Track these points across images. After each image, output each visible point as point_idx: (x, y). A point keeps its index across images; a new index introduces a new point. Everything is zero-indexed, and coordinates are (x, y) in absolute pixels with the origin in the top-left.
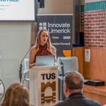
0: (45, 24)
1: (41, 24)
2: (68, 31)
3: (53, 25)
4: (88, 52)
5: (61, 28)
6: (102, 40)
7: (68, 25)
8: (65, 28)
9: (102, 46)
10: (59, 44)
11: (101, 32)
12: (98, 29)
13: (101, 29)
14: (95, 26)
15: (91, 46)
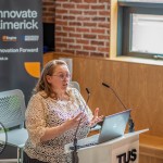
2: (34, 25)
6: (102, 43)
8: (28, 20)
9: (101, 55)
10: (16, 51)
11: (98, 28)
12: (91, 22)
13: (98, 22)
14: (83, 15)
15: (73, 52)
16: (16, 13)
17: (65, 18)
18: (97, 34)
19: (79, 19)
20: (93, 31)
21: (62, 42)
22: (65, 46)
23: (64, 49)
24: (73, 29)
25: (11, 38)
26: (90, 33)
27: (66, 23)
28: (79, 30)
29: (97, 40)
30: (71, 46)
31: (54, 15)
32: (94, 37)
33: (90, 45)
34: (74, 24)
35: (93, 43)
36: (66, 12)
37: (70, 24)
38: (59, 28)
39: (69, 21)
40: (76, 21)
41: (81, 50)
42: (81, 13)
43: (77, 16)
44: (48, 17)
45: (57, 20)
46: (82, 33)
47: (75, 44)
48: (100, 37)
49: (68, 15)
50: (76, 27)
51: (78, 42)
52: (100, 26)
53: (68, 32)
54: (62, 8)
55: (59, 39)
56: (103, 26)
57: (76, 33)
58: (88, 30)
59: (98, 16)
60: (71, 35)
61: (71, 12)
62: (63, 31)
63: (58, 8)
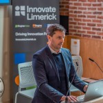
0: (23, 8)
1: (17, 8)
2: (54, 17)
3: (33, 10)
4: (76, 43)
5: (45, 14)
6: (99, 30)
7: (54, 10)
9: (99, 37)
10: (42, 34)
11: (97, 19)
12: (92, 15)
13: (97, 15)
14: (87, 11)
15: (80, 35)
16: (42, 9)
17: (75, 12)
18: (96, 23)
19: (84, 13)
20: (94, 21)
21: (73, 29)
22: (75, 31)
23: (74, 33)
24: (80, 20)
25: (38, 26)
26: (92, 23)
27: (76, 16)
28: (84, 20)
29: (96, 27)
30: (79, 31)
31: (68, 10)
32: (95, 25)
33: (91, 31)
34: (81, 16)
35: (94, 29)
36: (76, 8)
37: (79, 16)
38: (72, 19)
39: (78, 14)
40: (82, 14)
41: (86, 34)
42: (85, 9)
43: (83, 11)
44: (65, 12)
45: (70, 13)
46: (86, 23)
47: (82, 30)
48: (98, 25)
49: (78, 10)
50: (82, 18)
51: (84, 28)
52: (98, 18)
53: (77, 22)
54: (73, 6)
55: (71, 27)
56: (100, 18)
57: (82, 22)
58: (90, 21)
59: (97, 11)
60: (79, 24)
61: (79, 8)
62: (74, 21)
63: (70, 6)
